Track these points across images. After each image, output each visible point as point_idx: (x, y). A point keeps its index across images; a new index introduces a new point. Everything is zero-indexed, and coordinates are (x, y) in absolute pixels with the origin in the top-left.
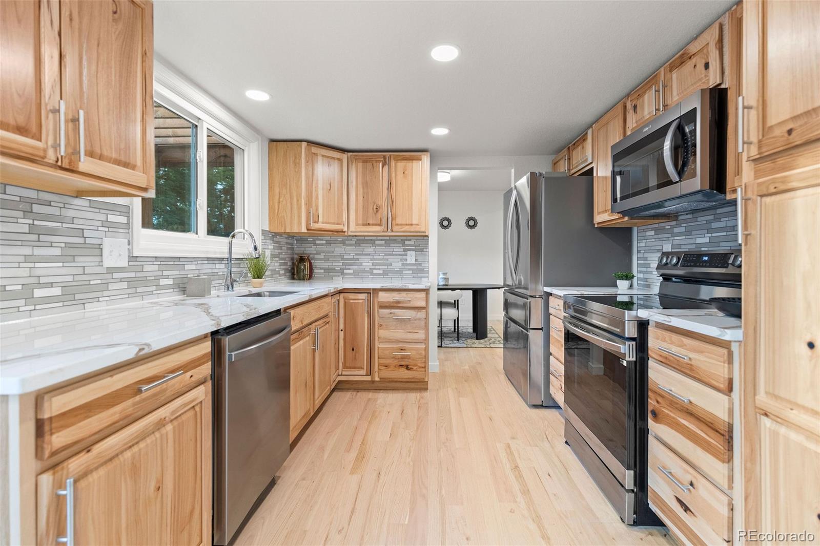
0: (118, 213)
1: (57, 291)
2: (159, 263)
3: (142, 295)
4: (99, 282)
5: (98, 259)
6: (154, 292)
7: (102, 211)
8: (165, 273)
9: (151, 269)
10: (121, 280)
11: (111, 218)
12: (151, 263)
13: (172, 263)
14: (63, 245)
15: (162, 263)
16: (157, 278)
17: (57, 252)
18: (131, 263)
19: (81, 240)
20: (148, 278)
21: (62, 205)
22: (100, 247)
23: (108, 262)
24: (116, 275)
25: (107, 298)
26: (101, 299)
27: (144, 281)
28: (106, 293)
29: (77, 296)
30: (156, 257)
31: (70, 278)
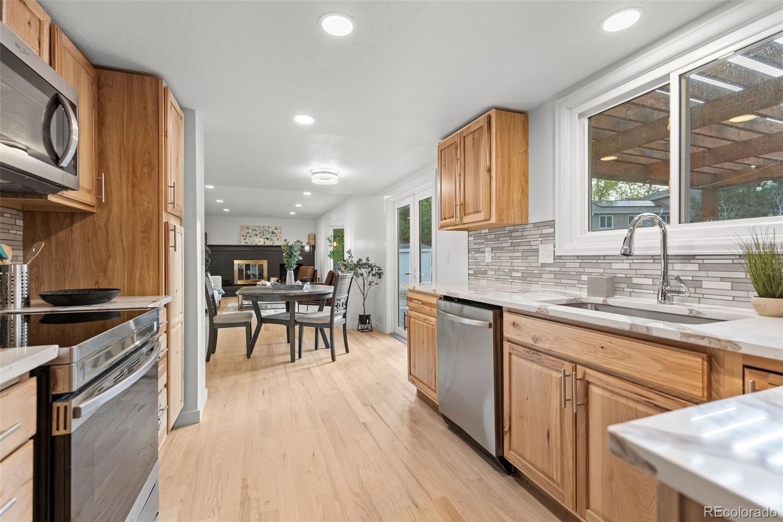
0: (549, 227)
1: (519, 274)
2: (580, 261)
3: (566, 285)
4: (538, 272)
5: (536, 258)
6: (576, 285)
7: (540, 228)
8: (587, 270)
9: (574, 265)
10: (550, 272)
11: (545, 231)
12: (573, 261)
13: (596, 261)
14: (522, 251)
15: (583, 261)
16: (579, 274)
17: (520, 254)
18: (556, 261)
19: (529, 247)
20: (570, 273)
21: (522, 230)
22: (537, 251)
23: (542, 260)
24: (547, 269)
25: (542, 283)
26: (539, 283)
27: (567, 275)
28: (542, 280)
29: (528, 279)
30: (577, 256)
31: (525, 268)
